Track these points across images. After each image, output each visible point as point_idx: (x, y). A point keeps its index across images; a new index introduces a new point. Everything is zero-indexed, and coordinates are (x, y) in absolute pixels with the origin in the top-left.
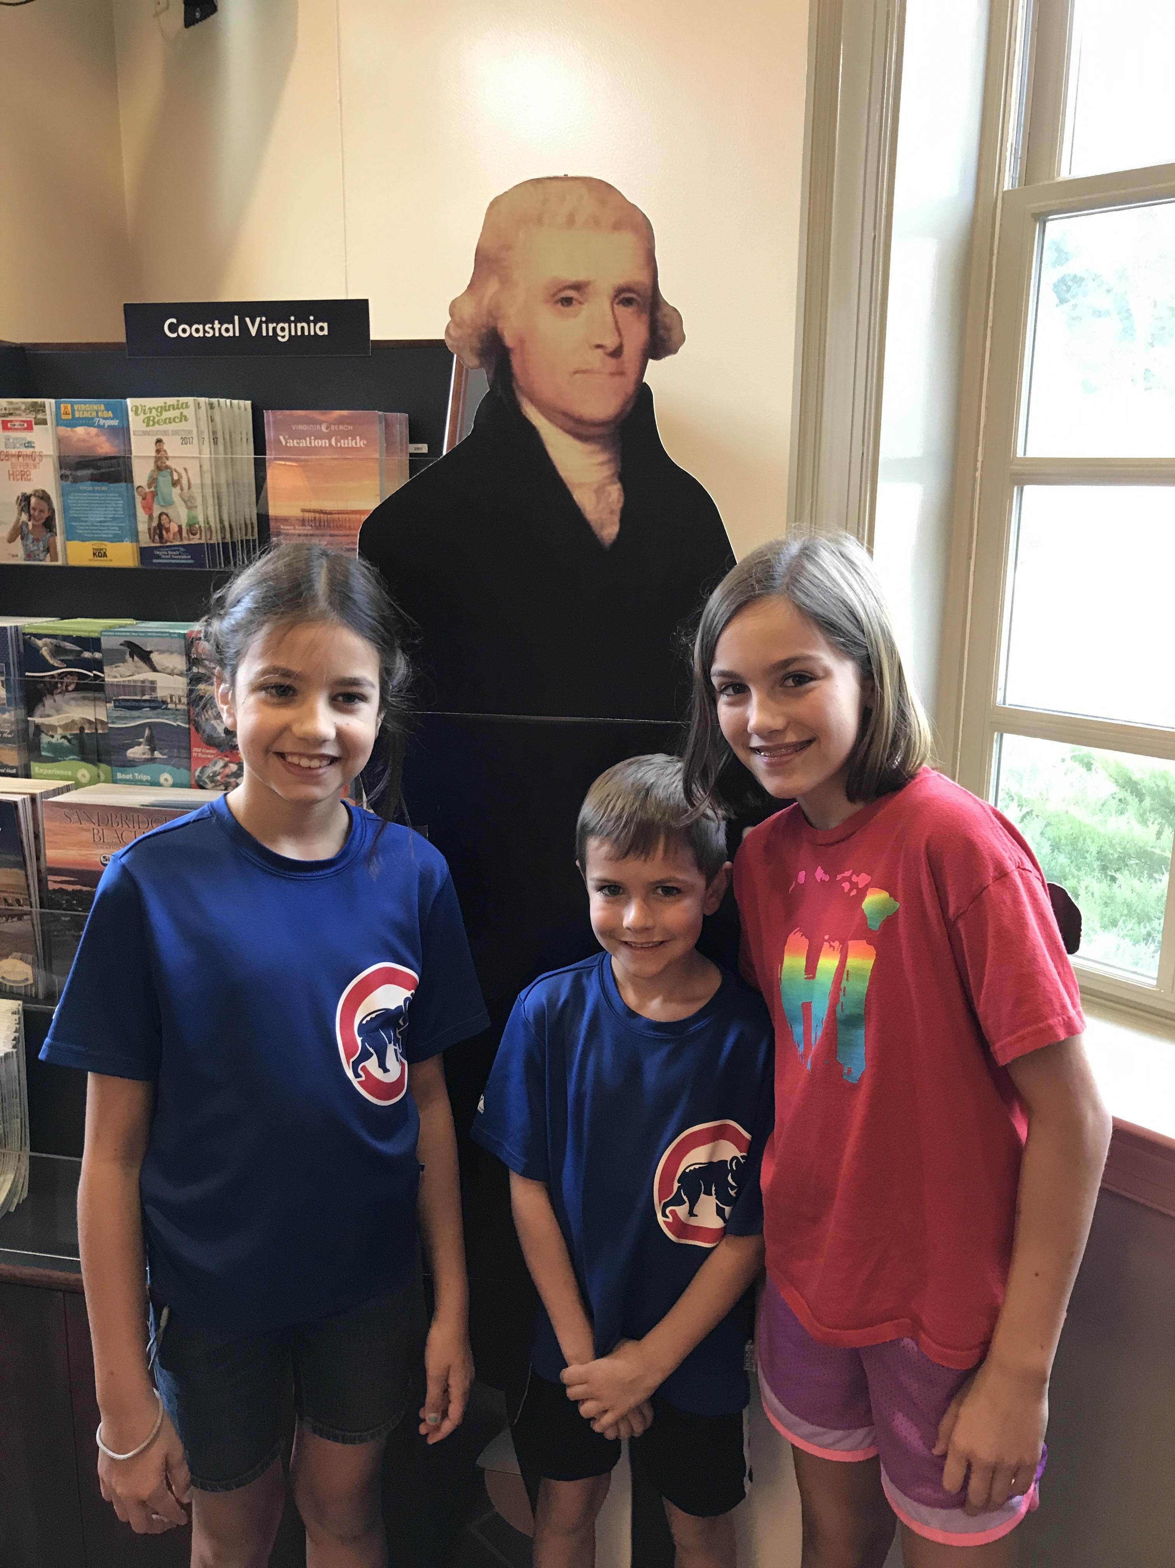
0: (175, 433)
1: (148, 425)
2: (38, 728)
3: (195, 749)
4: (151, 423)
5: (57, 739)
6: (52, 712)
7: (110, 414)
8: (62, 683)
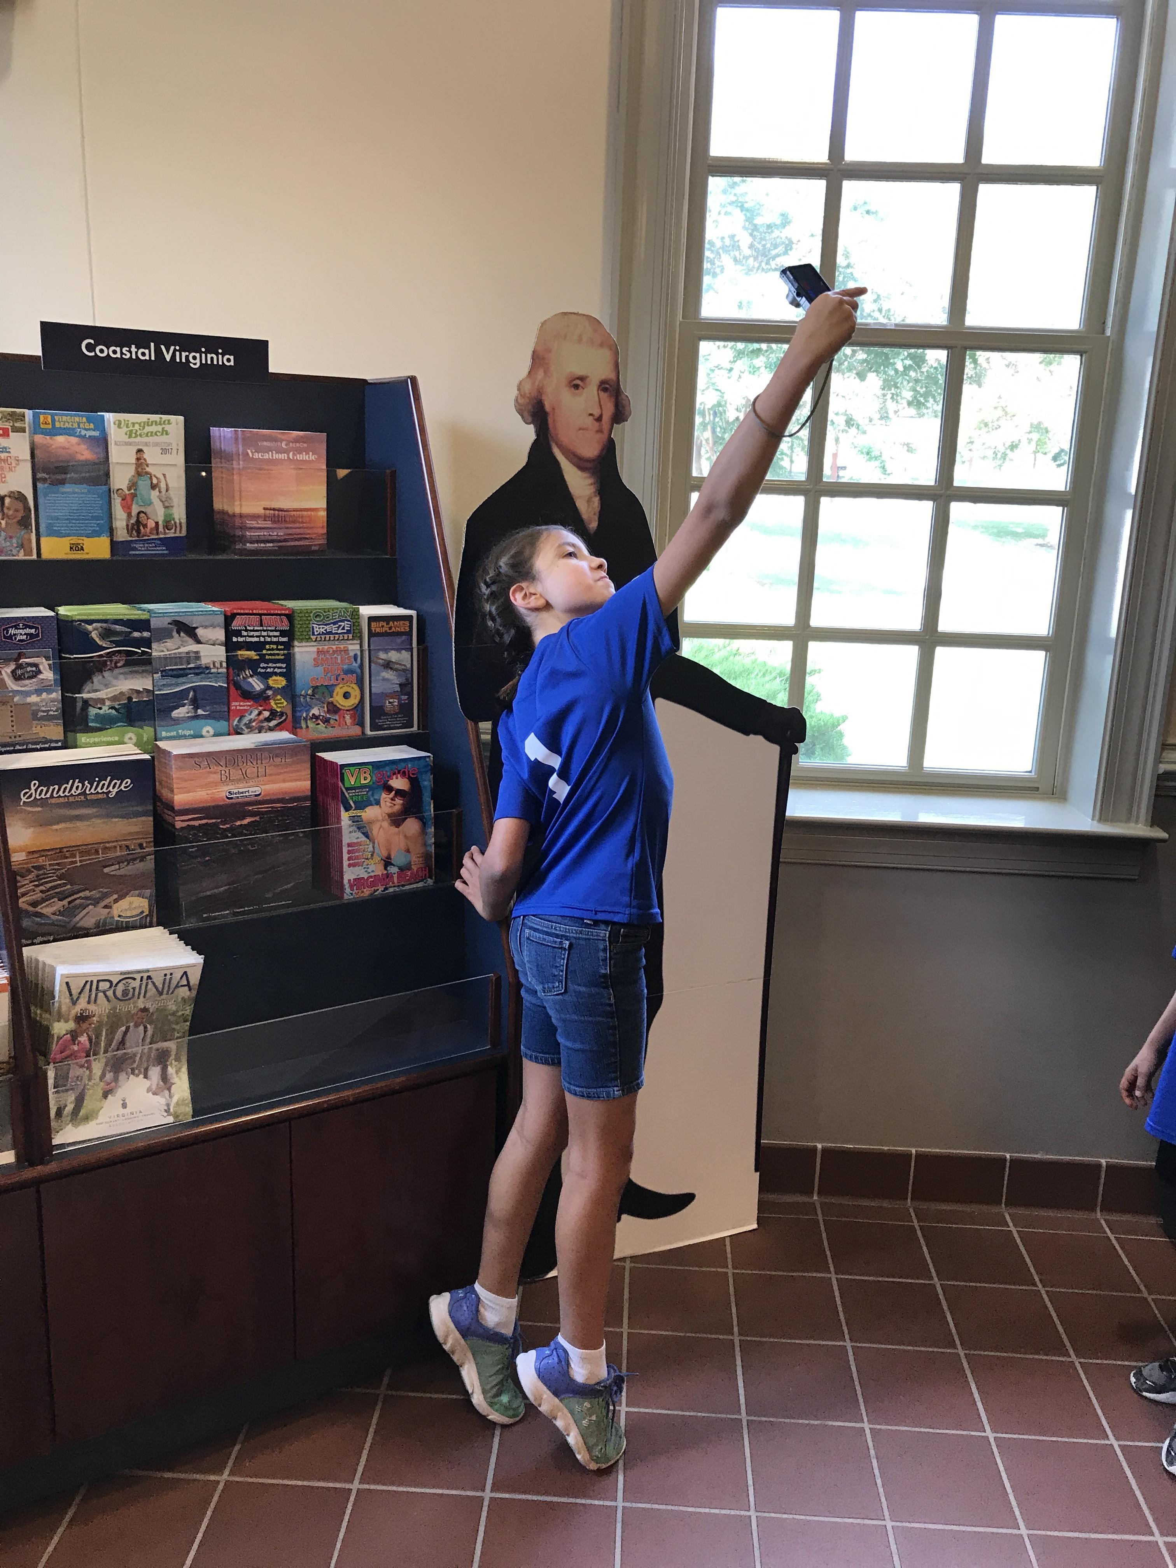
0: (156, 444)
1: (130, 437)
2: (86, 703)
3: (233, 704)
4: (134, 435)
5: (105, 710)
6: (102, 687)
7: (92, 426)
8: (111, 661)
